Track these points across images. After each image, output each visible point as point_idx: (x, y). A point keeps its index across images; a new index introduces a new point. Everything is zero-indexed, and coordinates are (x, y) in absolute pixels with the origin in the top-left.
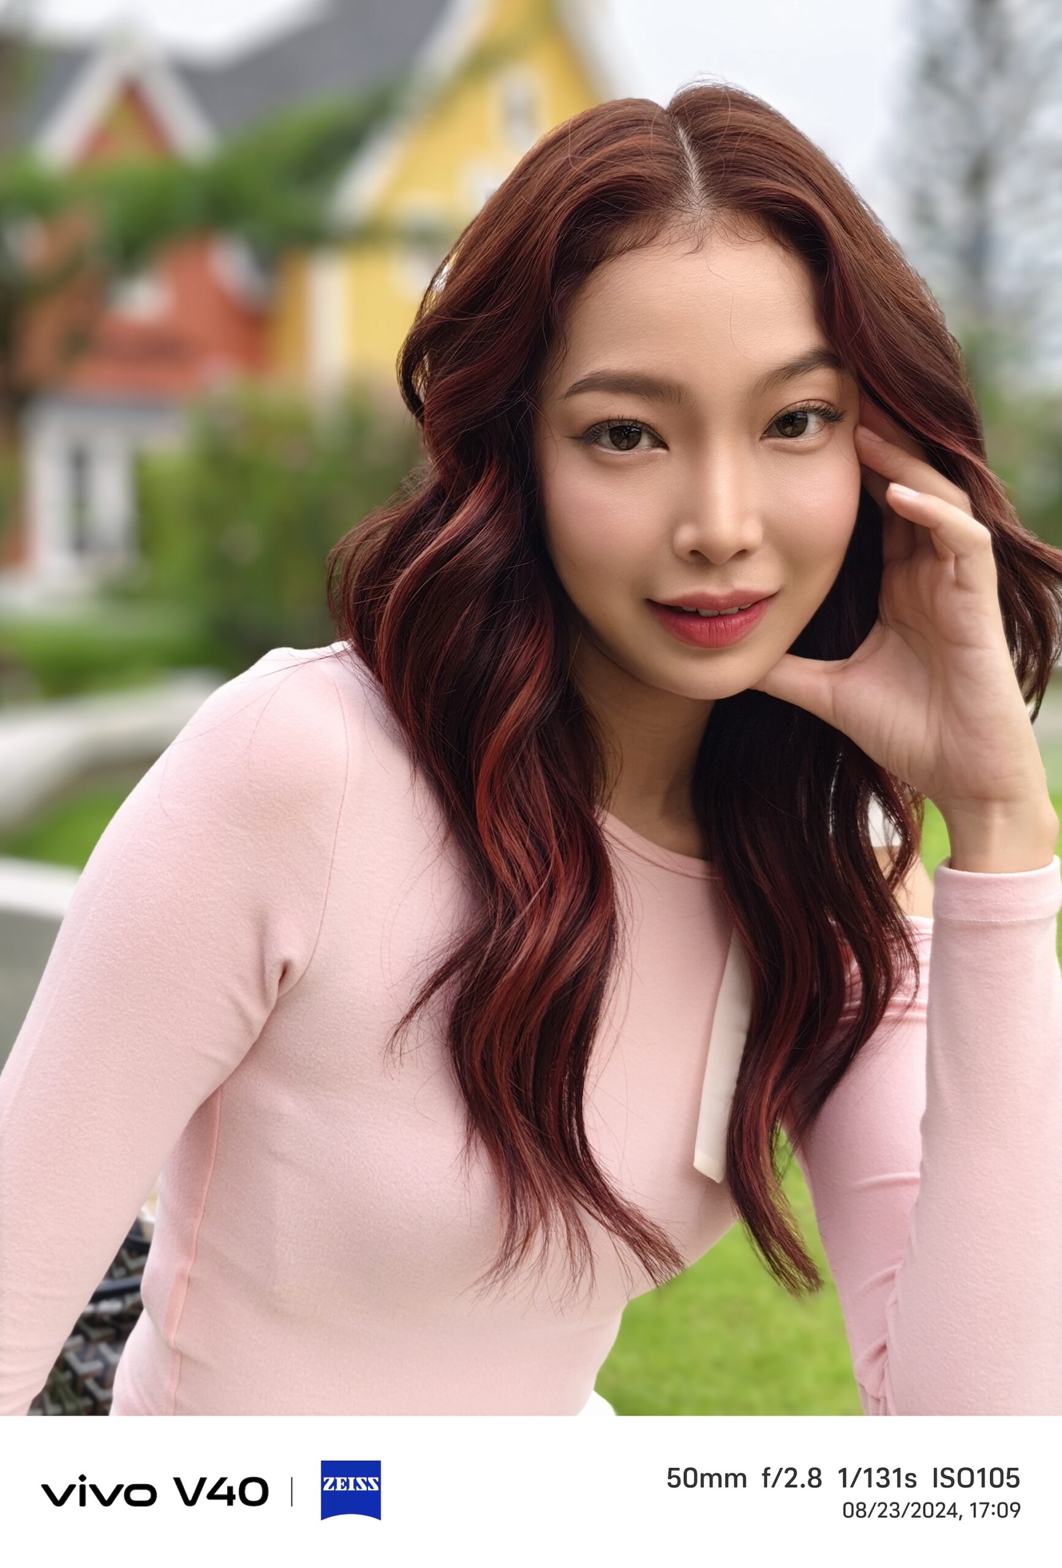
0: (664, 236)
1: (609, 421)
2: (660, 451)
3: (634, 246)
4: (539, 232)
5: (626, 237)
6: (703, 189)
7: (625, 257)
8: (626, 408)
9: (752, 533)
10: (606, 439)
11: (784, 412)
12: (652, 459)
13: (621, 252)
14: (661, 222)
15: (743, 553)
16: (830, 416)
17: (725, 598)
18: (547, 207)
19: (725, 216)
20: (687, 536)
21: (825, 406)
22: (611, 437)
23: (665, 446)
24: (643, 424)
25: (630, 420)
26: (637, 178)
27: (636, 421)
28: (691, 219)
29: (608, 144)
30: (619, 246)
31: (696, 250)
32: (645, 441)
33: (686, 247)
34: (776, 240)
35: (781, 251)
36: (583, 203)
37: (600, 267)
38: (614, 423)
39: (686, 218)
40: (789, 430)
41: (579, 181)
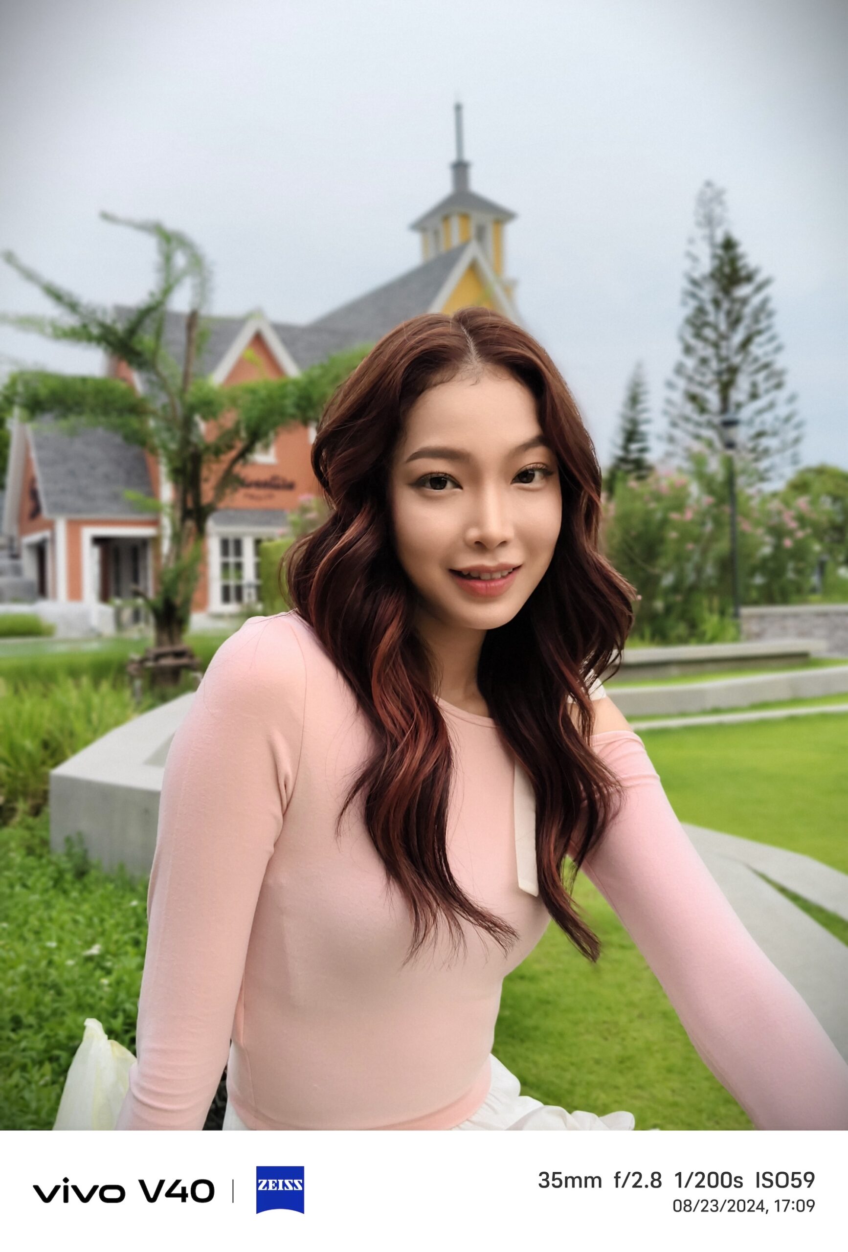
0: (458, 376)
1: (431, 473)
2: (458, 490)
3: (442, 382)
4: (391, 376)
5: (438, 377)
6: (477, 354)
7: (438, 387)
8: (439, 466)
9: (509, 533)
10: (428, 484)
11: (524, 469)
12: (454, 494)
13: (435, 385)
14: (456, 369)
15: (504, 543)
16: (546, 473)
17: (494, 567)
18: (397, 361)
19: (489, 366)
20: (473, 534)
21: (544, 467)
22: (431, 484)
23: (461, 488)
24: (450, 475)
25: (443, 473)
26: (444, 346)
27: (446, 474)
28: (472, 367)
29: (426, 331)
30: (433, 383)
31: (476, 383)
32: (449, 485)
33: (471, 382)
34: (517, 380)
35: (519, 385)
36: (415, 359)
37: (424, 393)
38: (434, 475)
39: (470, 367)
40: (525, 479)
41: (412, 348)
